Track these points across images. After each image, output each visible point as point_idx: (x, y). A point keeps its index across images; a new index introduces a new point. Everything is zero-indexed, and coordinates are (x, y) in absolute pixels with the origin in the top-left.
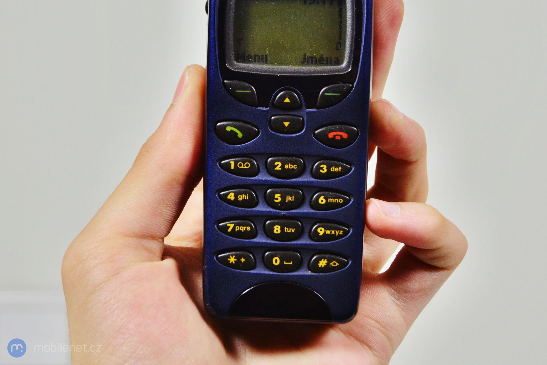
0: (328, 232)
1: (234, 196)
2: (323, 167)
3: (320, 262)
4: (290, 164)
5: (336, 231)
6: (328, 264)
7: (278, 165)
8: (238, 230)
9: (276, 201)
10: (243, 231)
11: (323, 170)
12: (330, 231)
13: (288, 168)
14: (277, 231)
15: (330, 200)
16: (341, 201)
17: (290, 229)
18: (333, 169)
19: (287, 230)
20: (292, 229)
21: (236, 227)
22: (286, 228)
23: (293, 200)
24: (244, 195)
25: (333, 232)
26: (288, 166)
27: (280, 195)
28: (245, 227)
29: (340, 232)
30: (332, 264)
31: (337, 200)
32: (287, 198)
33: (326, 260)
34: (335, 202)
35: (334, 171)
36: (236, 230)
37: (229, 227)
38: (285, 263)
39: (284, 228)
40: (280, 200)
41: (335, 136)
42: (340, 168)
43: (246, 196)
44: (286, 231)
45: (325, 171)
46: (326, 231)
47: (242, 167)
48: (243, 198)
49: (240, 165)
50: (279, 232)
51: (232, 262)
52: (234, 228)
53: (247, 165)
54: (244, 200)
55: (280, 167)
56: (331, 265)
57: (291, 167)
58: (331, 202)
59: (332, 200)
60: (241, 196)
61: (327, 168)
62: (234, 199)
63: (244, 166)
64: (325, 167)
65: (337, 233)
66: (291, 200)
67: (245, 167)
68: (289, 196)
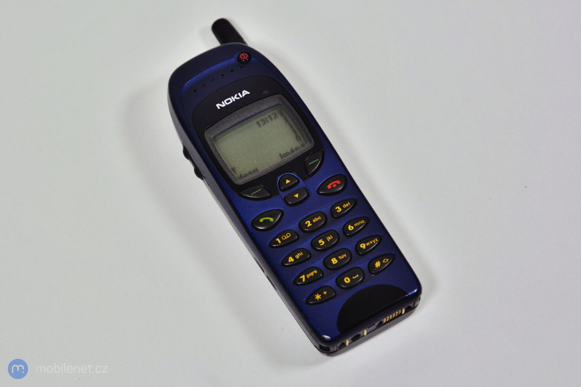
0: (368, 244)
1: (293, 258)
2: (338, 208)
3: (376, 264)
4: (315, 218)
5: (373, 241)
6: (381, 263)
7: (308, 223)
8: (309, 276)
9: (321, 245)
10: (313, 275)
11: (339, 210)
12: (369, 243)
13: (315, 221)
14: (335, 262)
15: (356, 225)
16: (363, 222)
17: (343, 256)
18: (345, 206)
19: (341, 257)
20: (344, 255)
21: (307, 276)
22: (339, 257)
23: (332, 238)
24: (299, 253)
25: (371, 242)
26: (315, 220)
27: (321, 240)
28: (313, 272)
29: (375, 240)
30: (384, 261)
31: (360, 222)
32: (327, 239)
33: (378, 261)
34: (360, 224)
35: (346, 207)
36: (308, 277)
37: (302, 279)
38: (354, 278)
39: (338, 257)
40: (323, 243)
41: (332, 186)
42: (349, 203)
43: (301, 253)
44: (340, 259)
45: (341, 210)
46: (366, 244)
47: (286, 238)
48: (299, 256)
49: (284, 238)
50: (337, 261)
51: (319, 299)
52: (306, 277)
53: (288, 235)
54: (300, 257)
55: (310, 224)
56: (384, 263)
57: (317, 219)
58: (357, 225)
59: (357, 224)
60: (297, 255)
61: (340, 208)
62: (294, 260)
63: (286, 237)
64: (339, 208)
65: (374, 241)
66: (331, 238)
67: (288, 237)
68: (328, 237)
